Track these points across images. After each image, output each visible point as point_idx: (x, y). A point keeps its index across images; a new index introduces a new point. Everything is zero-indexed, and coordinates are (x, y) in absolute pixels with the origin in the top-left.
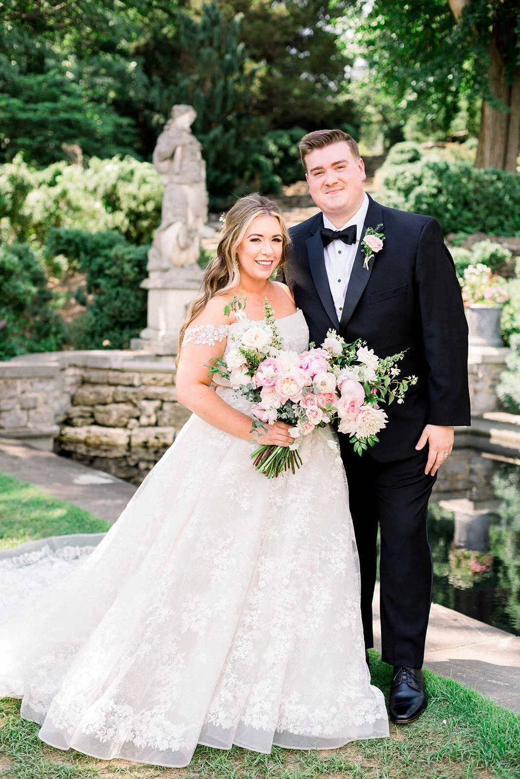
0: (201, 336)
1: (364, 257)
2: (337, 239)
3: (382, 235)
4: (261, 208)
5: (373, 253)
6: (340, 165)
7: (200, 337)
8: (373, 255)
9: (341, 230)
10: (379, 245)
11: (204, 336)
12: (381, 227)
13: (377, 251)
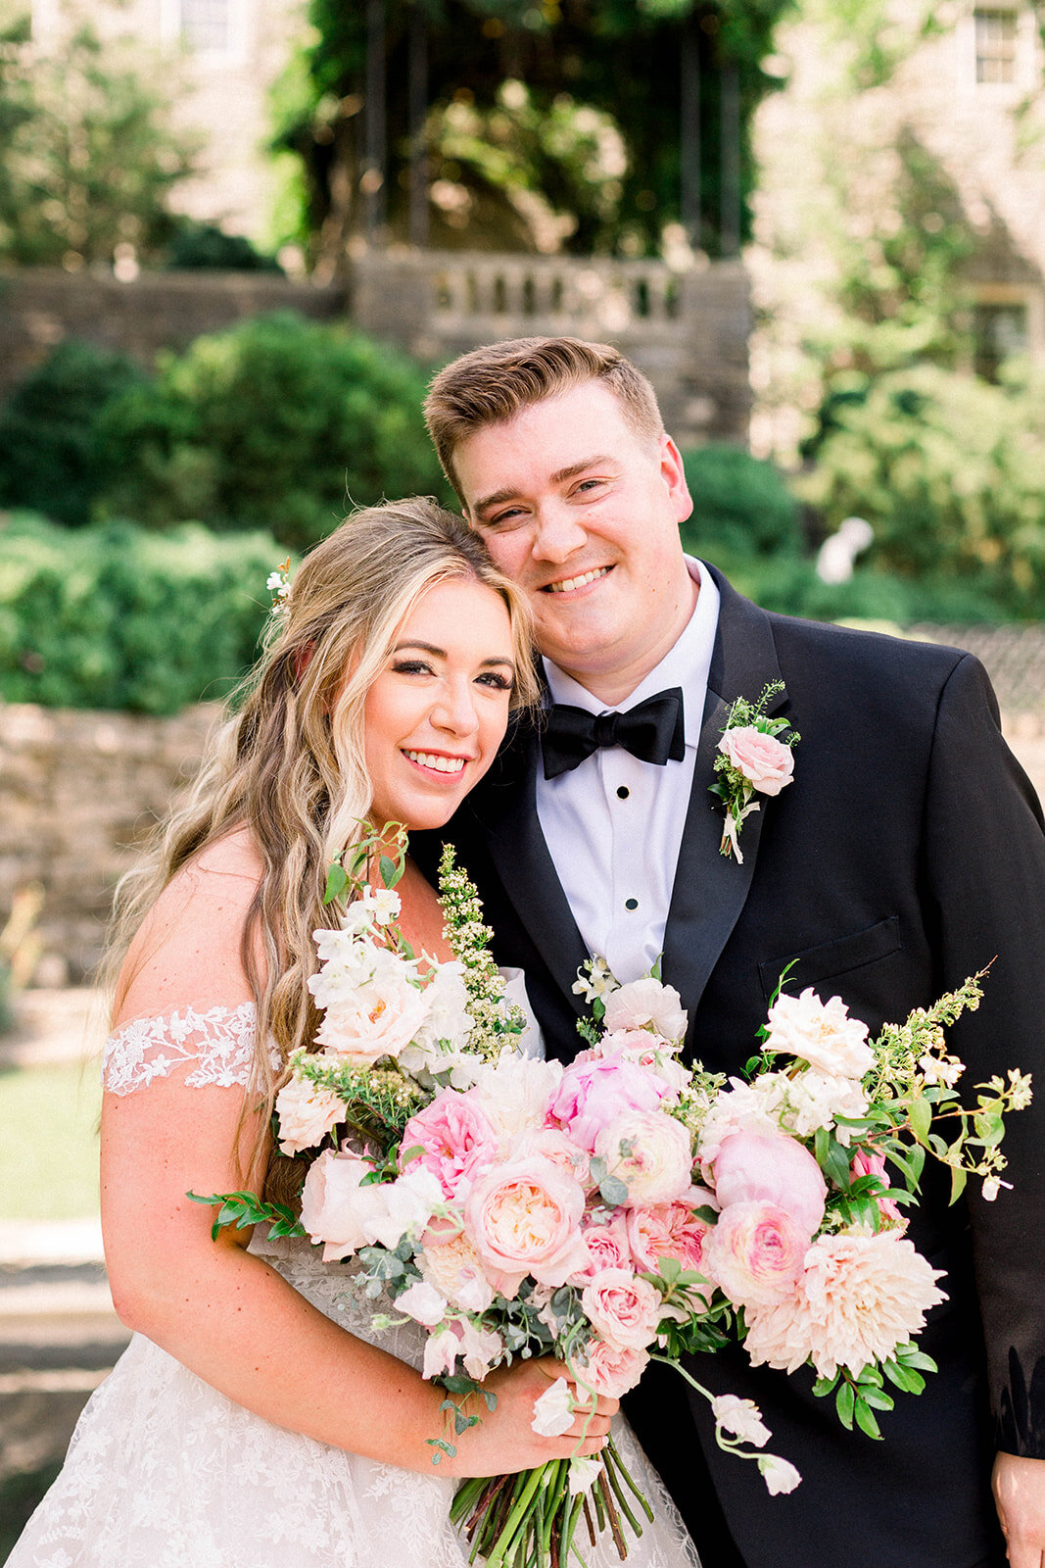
0: (213, 1054)
1: (722, 813)
2: (609, 745)
3: (783, 723)
4: (444, 548)
5: (758, 796)
6: (586, 476)
7: (210, 1057)
8: (755, 806)
9: (624, 708)
10: (780, 768)
11: (225, 1053)
12: (779, 693)
13: (773, 790)
